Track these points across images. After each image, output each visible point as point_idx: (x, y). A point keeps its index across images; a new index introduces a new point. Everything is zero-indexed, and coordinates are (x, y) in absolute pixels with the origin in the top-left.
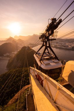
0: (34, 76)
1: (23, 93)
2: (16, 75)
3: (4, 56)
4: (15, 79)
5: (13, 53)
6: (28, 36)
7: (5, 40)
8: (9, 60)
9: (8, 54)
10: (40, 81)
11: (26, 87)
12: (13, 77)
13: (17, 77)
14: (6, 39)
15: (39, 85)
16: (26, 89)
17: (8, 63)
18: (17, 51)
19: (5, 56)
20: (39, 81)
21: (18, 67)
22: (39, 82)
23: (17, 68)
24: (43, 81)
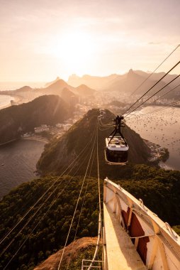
0: (115, 213)
1: (74, 260)
2: (60, 193)
3: (36, 131)
4: (54, 207)
5: (59, 125)
6: (112, 75)
7: (44, 87)
8: (47, 146)
9: (45, 128)
10: (137, 239)
11: (85, 242)
12: (51, 200)
13: (62, 201)
14: (47, 84)
15: (131, 251)
16: (83, 250)
17: (43, 154)
18: (71, 122)
19: (37, 134)
20: (130, 234)
21: (68, 170)
22: (133, 241)
23: (65, 174)
24: (147, 239)
